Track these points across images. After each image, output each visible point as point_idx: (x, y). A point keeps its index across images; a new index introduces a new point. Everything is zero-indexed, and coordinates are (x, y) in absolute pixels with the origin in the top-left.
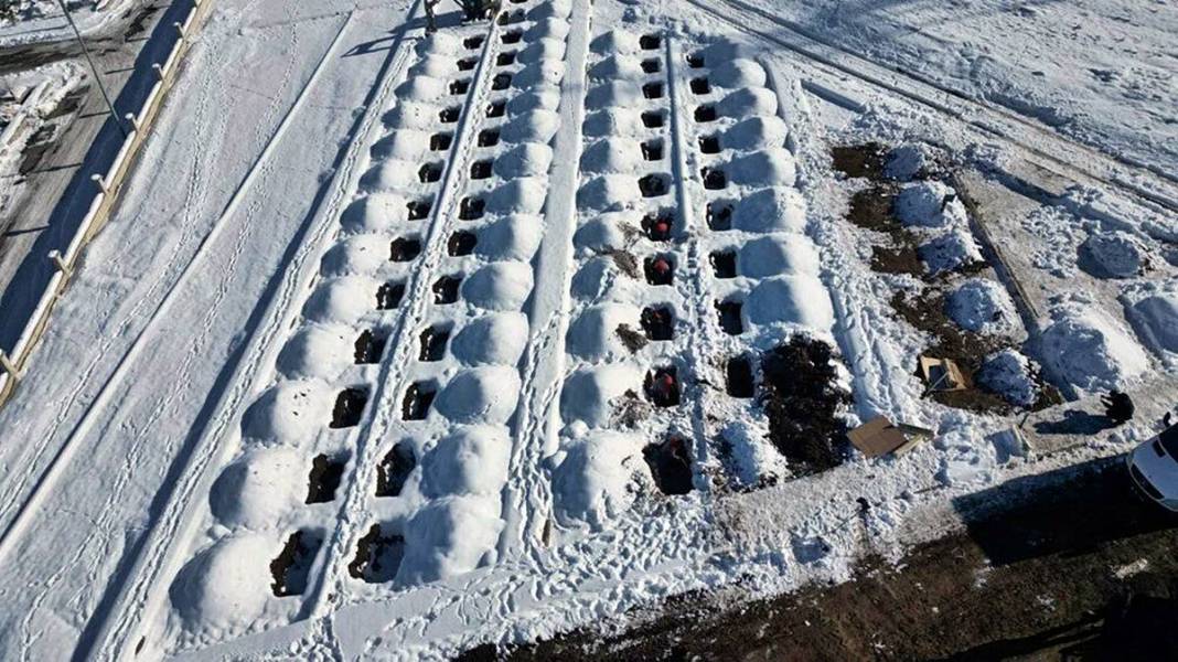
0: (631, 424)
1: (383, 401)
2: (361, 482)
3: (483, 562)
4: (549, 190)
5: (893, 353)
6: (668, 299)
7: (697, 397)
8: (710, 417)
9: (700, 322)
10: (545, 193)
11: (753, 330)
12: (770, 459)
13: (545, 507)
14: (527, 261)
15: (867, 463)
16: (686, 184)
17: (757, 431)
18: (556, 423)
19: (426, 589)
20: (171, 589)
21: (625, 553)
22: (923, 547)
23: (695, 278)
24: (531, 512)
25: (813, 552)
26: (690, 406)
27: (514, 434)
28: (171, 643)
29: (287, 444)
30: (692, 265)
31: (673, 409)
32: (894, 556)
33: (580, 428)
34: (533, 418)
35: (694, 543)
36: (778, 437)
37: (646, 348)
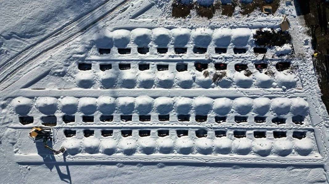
0: (274, 74)
1: (261, 127)
2: (283, 127)
3: (306, 100)
4: (182, 97)
5: (260, 18)
6: (234, 65)
7: (267, 60)
8: (273, 57)
9: (243, 58)
10: (183, 98)
11: (248, 46)
12: (287, 47)
13: (294, 90)
14: (214, 100)
15: (290, 29)
16: (184, 58)
17: (279, 49)
18: (272, 89)
19: (310, 109)
20: (306, 156)
21: (306, 75)
22: (306, 24)
23: (226, 58)
24: (296, 92)
25: (306, 42)
26: (269, 61)
27: (274, 97)
28: (314, 152)
29: (273, 144)
30: (222, 59)
31: (269, 65)
32: (307, 29)
33: (274, 84)
34: (272, 94)
35: (305, 62)
36: (281, 45)
37: (250, 70)
